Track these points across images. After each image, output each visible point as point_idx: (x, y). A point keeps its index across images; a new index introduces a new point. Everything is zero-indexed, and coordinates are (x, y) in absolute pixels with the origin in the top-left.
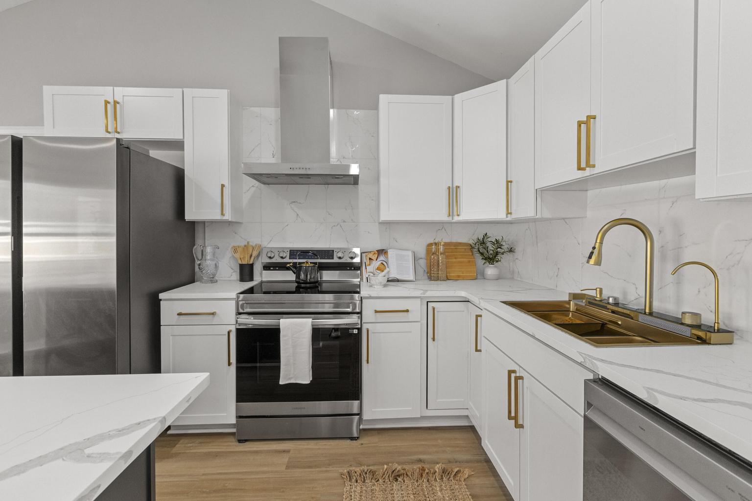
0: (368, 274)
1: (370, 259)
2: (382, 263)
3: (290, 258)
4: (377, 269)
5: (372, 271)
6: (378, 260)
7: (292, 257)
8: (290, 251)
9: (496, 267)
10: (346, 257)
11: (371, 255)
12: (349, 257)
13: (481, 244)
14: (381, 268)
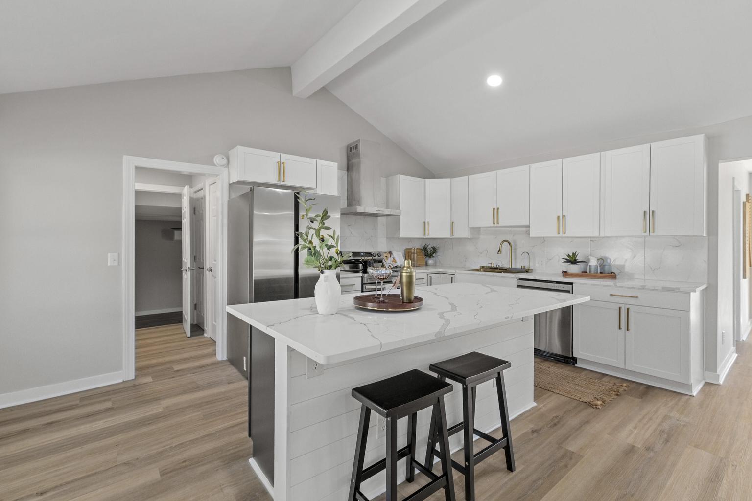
1: (386, 257)
2: (394, 259)
3: (353, 257)
8: (352, 253)
10: (377, 256)
11: (386, 255)
12: (379, 256)
13: (425, 248)
14: (394, 261)
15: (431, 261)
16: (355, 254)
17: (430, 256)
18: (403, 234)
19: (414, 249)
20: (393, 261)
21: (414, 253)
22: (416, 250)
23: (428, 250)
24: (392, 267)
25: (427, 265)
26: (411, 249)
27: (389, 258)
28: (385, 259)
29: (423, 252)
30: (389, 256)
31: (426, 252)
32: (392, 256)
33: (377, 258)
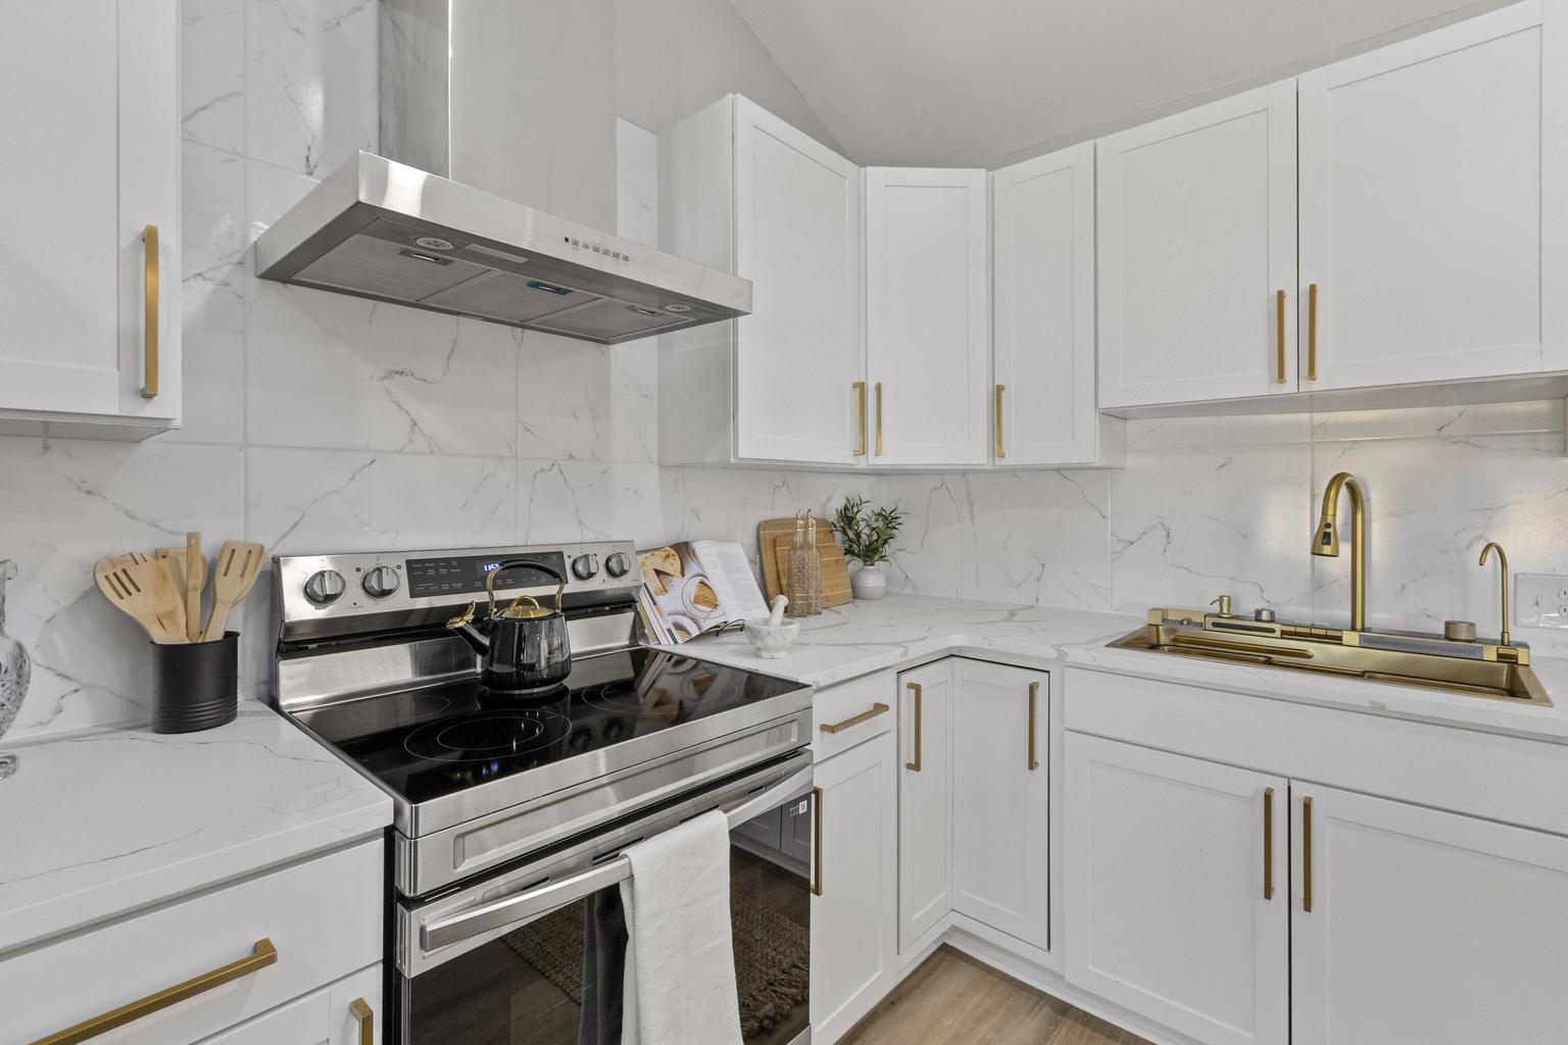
0: (671, 619)
1: (658, 573)
2: (701, 582)
3: (414, 594)
4: (695, 602)
5: (681, 608)
6: (688, 574)
7: (421, 587)
8: (409, 563)
9: (878, 570)
10: (602, 573)
11: (657, 561)
12: (611, 573)
13: (847, 518)
14: (707, 596)
15: (873, 579)
16: (424, 573)
17: (870, 552)
18: (754, 441)
19: (806, 527)
20: (697, 601)
21: (806, 546)
22: (812, 532)
23: (862, 524)
24: (695, 632)
25: (856, 594)
26: (790, 523)
27: (677, 582)
28: (654, 583)
29: (838, 535)
30: (673, 566)
31: (851, 534)
32: (692, 568)
33: (601, 583)
